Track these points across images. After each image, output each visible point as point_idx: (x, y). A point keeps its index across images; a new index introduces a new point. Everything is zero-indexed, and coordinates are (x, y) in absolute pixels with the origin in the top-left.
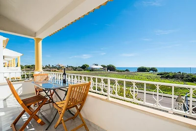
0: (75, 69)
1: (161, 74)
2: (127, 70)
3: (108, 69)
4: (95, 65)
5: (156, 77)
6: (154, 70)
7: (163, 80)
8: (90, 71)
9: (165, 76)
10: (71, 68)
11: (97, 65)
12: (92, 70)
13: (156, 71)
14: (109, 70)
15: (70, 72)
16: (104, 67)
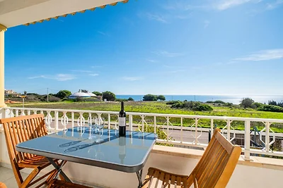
0: (44, 99)
1: (170, 104)
2: (130, 99)
3: (104, 98)
4: (83, 91)
5: (167, 107)
6: (161, 98)
7: (174, 110)
8: (75, 101)
9: (175, 105)
10: (33, 97)
11: (86, 92)
12: (78, 99)
13: (164, 99)
14: (105, 100)
15: (32, 104)
16: (98, 94)
